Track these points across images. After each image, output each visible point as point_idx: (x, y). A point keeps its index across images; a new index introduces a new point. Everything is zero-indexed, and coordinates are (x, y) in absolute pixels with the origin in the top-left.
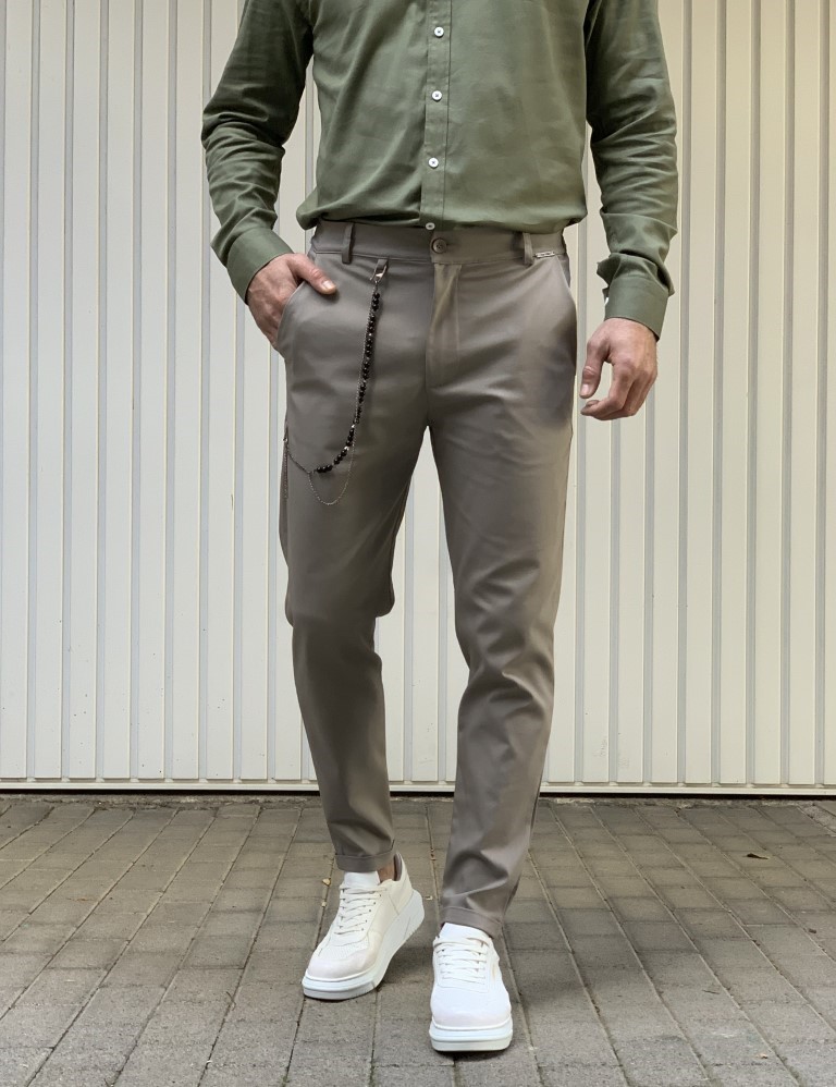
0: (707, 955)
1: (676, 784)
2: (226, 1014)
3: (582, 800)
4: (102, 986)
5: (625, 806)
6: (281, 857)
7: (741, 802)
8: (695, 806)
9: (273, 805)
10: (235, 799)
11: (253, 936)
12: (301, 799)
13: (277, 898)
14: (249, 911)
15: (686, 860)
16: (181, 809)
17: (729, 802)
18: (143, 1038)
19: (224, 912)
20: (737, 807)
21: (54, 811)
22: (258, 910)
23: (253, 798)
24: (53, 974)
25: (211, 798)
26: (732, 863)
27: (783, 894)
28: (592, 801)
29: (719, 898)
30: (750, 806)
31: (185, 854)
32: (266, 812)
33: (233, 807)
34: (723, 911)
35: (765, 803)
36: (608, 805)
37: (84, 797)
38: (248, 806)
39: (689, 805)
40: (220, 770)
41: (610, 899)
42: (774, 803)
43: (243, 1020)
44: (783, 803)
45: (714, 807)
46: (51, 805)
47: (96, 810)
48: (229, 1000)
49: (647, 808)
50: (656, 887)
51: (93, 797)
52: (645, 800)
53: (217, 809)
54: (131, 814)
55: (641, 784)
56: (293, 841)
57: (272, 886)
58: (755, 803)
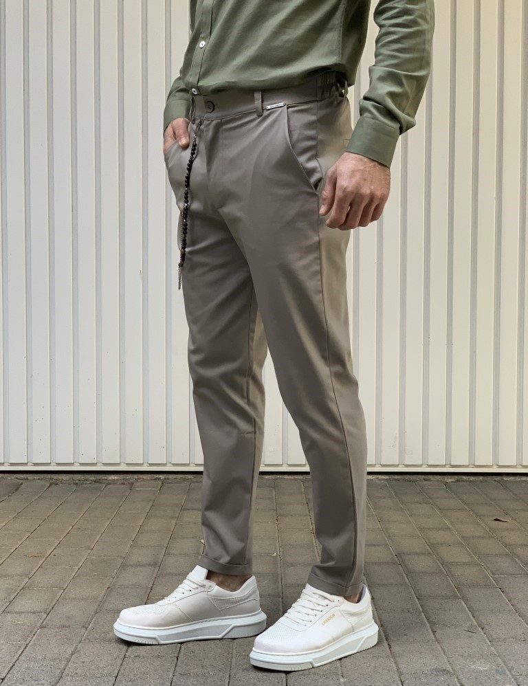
0: (467, 600)
1: (444, 466)
3: (381, 477)
4: (42, 627)
5: (410, 481)
6: (174, 522)
7: (489, 478)
8: (457, 481)
9: (170, 481)
10: (145, 477)
11: (150, 586)
12: (189, 476)
13: (168, 554)
14: (149, 565)
15: (452, 523)
16: (108, 484)
17: (481, 478)
18: (66, 671)
19: (132, 566)
20: (486, 481)
21: (22, 486)
22: (154, 564)
23: (157, 476)
24: (9, 617)
25: (128, 476)
26: (483, 525)
27: (519, 551)
28: (387, 477)
29: (475, 554)
31: (108, 519)
32: (166, 486)
33: (143, 483)
34: (478, 565)
35: (505, 478)
36: (398, 480)
37: (42, 476)
38: (152, 482)
39: (453, 480)
40: (135, 457)
41: (399, 555)
42: (512, 478)
43: (138, 656)
44: (518, 479)
45: (470, 481)
46: (21, 481)
47: (51, 485)
49: (424, 482)
50: (431, 545)
51: (49, 476)
52: (423, 477)
53: (132, 484)
54: (74, 487)
55: (421, 466)
56: (183, 509)
57: (166, 545)
58: (499, 478)
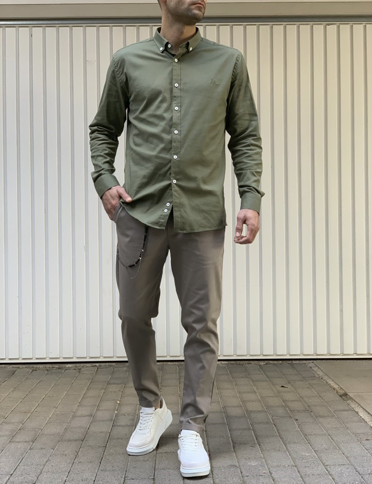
1: (259, 355)
2: (75, 460)
3: (223, 362)
4: (30, 449)
5: (240, 364)
6: (103, 391)
7: (285, 361)
8: (267, 364)
9: (102, 367)
10: (87, 365)
11: (88, 427)
12: (113, 364)
13: (99, 410)
14: (88, 416)
15: (257, 389)
16: (67, 370)
17: (280, 362)
19: (78, 417)
20: (283, 364)
21: (16, 372)
22: (91, 415)
23: (95, 364)
24: (13, 444)
25: (78, 365)
26: (275, 390)
27: (290, 404)
28: (227, 362)
29: (266, 406)
30: (288, 363)
31: (66, 391)
32: (99, 370)
33: (86, 368)
34: (265, 411)
35: (294, 362)
36: (233, 364)
37: (28, 365)
38: (92, 367)
39: (265, 363)
40: (82, 353)
41: (224, 407)
42: (297, 362)
44: (301, 362)
45: (274, 364)
46: (15, 369)
47: (33, 371)
48: (76, 454)
49: (248, 365)
50: (243, 402)
51: (32, 366)
52: (247, 362)
53: (80, 369)
54: (46, 372)
55: (246, 355)
56: (109, 383)
57: (97, 404)
58: (290, 362)
